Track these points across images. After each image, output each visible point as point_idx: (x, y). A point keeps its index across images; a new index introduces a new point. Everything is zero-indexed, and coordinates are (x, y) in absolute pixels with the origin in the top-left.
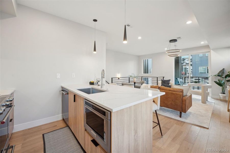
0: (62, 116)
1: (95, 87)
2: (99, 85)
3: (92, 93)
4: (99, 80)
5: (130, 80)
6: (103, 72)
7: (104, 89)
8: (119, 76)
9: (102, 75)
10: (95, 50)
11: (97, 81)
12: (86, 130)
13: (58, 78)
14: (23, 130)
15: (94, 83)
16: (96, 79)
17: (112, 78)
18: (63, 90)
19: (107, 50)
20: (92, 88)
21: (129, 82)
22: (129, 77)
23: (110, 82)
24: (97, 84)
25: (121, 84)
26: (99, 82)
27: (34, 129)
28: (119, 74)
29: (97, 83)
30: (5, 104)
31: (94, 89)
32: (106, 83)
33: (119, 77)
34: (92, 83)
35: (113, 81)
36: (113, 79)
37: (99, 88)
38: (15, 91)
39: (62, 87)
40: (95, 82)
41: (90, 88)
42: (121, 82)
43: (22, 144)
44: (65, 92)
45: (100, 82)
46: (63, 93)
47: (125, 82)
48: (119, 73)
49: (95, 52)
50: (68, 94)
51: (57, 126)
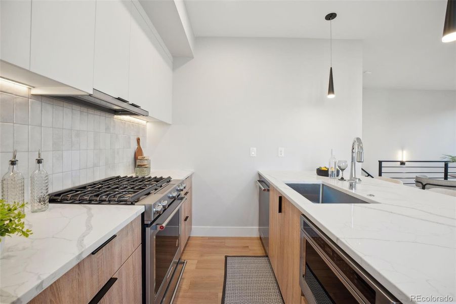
0: (259, 230)
1: (332, 182)
2: (342, 179)
3: (322, 203)
4: (342, 166)
5: (450, 170)
6: (359, 145)
7: (358, 192)
8: (403, 156)
9: (353, 152)
10: (331, 89)
11: (337, 167)
12: (303, 295)
13: (251, 155)
14: (202, 237)
15: (330, 173)
16: (335, 163)
17: (380, 162)
18: (262, 180)
19: (365, 89)
20: (323, 185)
21: (446, 178)
22: (446, 160)
23: (375, 171)
24: (338, 176)
25: (413, 181)
26: (343, 170)
27: (215, 241)
28: (405, 152)
29: (338, 172)
30: (171, 195)
31: (329, 188)
32: (362, 174)
33: (404, 160)
34: (322, 173)
35: (383, 170)
36: (384, 164)
37: (344, 187)
38: (193, 173)
39: (260, 175)
40: (332, 169)
41: (319, 185)
42: (414, 175)
43: (197, 261)
44: (264, 186)
45: (348, 170)
46: (260, 188)
47: (429, 176)
48: (403, 149)
49: (331, 96)
50: (268, 190)
51: (250, 247)
